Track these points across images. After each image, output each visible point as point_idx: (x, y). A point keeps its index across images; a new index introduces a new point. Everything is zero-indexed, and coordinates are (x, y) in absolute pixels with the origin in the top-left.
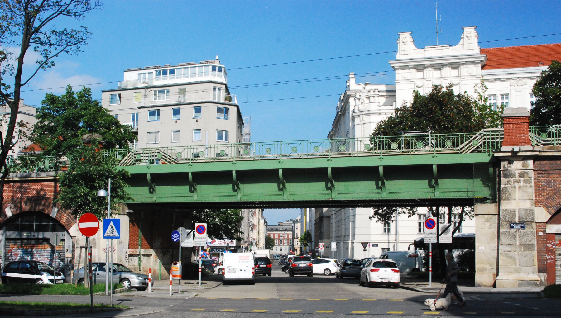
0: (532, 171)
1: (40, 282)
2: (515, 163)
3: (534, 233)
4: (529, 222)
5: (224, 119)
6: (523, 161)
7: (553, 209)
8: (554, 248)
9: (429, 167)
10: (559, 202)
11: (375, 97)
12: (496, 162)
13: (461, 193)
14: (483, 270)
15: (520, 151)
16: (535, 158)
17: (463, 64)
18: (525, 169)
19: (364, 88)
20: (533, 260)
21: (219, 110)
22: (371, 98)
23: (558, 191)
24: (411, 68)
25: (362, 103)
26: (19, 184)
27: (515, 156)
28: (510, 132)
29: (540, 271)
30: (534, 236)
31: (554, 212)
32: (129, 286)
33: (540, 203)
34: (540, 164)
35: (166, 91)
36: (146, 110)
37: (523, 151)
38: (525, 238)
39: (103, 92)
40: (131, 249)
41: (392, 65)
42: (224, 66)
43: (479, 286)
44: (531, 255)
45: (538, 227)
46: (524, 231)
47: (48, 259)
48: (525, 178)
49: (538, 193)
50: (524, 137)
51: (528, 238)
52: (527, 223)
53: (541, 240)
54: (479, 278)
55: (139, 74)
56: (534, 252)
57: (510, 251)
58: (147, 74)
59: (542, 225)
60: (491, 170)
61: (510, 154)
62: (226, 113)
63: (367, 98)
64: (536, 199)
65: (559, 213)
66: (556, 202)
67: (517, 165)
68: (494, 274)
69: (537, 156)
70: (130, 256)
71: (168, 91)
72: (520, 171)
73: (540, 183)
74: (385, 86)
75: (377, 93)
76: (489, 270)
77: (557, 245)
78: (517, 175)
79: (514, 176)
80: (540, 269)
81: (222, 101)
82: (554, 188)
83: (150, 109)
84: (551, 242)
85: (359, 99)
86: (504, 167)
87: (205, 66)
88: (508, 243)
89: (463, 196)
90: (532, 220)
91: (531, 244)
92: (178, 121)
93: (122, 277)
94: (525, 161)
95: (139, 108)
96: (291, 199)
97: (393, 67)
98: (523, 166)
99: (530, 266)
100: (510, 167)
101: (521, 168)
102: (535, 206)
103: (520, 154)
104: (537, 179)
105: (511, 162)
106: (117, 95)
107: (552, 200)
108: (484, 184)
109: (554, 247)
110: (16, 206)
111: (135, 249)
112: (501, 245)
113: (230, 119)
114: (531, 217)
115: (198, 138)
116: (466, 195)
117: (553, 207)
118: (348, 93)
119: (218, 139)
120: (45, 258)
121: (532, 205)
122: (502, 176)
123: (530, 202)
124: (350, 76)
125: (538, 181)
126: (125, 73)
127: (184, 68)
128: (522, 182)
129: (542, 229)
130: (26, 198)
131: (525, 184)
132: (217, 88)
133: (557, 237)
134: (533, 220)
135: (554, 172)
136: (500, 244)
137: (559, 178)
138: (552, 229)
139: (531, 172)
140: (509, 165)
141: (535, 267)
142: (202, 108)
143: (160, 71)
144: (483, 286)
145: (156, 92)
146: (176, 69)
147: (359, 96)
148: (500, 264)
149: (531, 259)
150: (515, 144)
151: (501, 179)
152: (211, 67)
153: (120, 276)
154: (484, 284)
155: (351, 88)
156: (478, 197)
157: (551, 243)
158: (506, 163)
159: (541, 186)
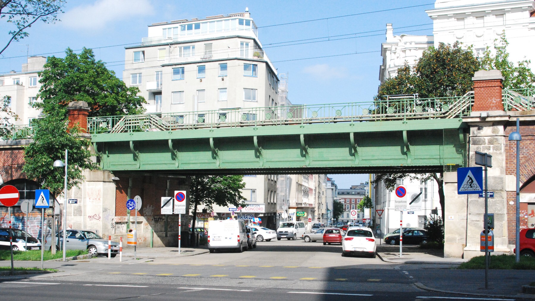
0: (503, 137)
1: (15, 249)
2: (485, 129)
3: (503, 202)
4: (499, 191)
5: (252, 76)
6: (493, 127)
7: (524, 177)
8: (527, 219)
9: (399, 133)
10: (531, 170)
11: (411, 50)
12: (466, 128)
13: (434, 160)
14: (452, 240)
15: (488, 117)
16: (506, 124)
17: (508, 12)
18: (494, 135)
19: (400, 40)
20: (502, 230)
21: (246, 67)
22: (407, 51)
23: (531, 158)
24: (451, 17)
25: (398, 57)
26: (10, 151)
27: (483, 122)
28: (481, 96)
29: (510, 242)
30: (503, 205)
31: (525, 181)
32: (96, 253)
33: (512, 170)
34: (511, 130)
35: (191, 47)
36: (170, 67)
37: (491, 117)
38: (494, 208)
39: (126, 49)
40: (118, 217)
41: (429, 15)
42: (252, 19)
43: (448, 257)
44: (500, 225)
45: (508, 196)
46: (493, 199)
47: (38, 227)
48: (495, 145)
49: (509, 160)
50: (495, 102)
51: (497, 207)
52: (496, 191)
53: (511, 210)
54: (447, 248)
55: (164, 29)
56: (504, 222)
57: (478, 221)
58: (172, 29)
59: (513, 194)
60: (461, 136)
61: (478, 120)
62: (254, 70)
63: (403, 51)
64: (508, 167)
65: (533, 180)
66: (528, 170)
67: (487, 131)
68: (463, 245)
69: (508, 121)
70: (117, 223)
71: (193, 48)
72: (490, 137)
73: (512, 150)
74: (427, 37)
75: (413, 45)
76: (458, 240)
77: (530, 215)
78: (487, 141)
79: (484, 142)
80: (511, 240)
81: (251, 57)
82: (526, 154)
83: (174, 67)
84: (523, 211)
85: (395, 53)
86: (473, 133)
87: (232, 19)
88: (477, 212)
89: (436, 163)
90: (501, 189)
91: (500, 214)
92: (203, 79)
93: (89, 244)
94: (495, 127)
95: (163, 66)
96: (267, 166)
97: (431, 17)
98: (493, 132)
99: (499, 237)
100: (480, 133)
101: (491, 134)
102: (506, 174)
103: (488, 119)
104: (509, 145)
105: (481, 128)
106: (141, 52)
107: (524, 167)
108: (457, 151)
109: (526, 217)
110: (7, 173)
111: (122, 217)
112: (470, 214)
113: (258, 77)
114: (500, 186)
115: (224, 96)
116: (439, 162)
117: (524, 175)
118: (385, 47)
119: (245, 99)
120: (35, 225)
121: (501, 173)
122: (471, 142)
123: (499, 170)
124: (388, 27)
125: (509, 148)
126: (149, 28)
127: (210, 22)
128: (491, 149)
129: (513, 198)
130: (16, 166)
131: (495, 151)
132: (245, 43)
133: (529, 206)
134: (503, 188)
135: (526, 138)
136: (468, 213)
137: (531, 144)
138: (525, 197)
139: (501, 138)
140: (479, 131)
141: (504, 237)
142: (228, 65)
143: (185, 25)
144: (451, 256)
145: (180, 48)
146: (202, 23)
147: (395, 49)
148: (468, 234)
149: (499, 229)
150: (483, 109)
151: (470, 145)
152: (238, 20)
153: (88, 243)
154: (453, 255)
155: (388, 41)
156: (450, 164)
157: (523, 213)
158: (476, 128)
159: (513, 153)
